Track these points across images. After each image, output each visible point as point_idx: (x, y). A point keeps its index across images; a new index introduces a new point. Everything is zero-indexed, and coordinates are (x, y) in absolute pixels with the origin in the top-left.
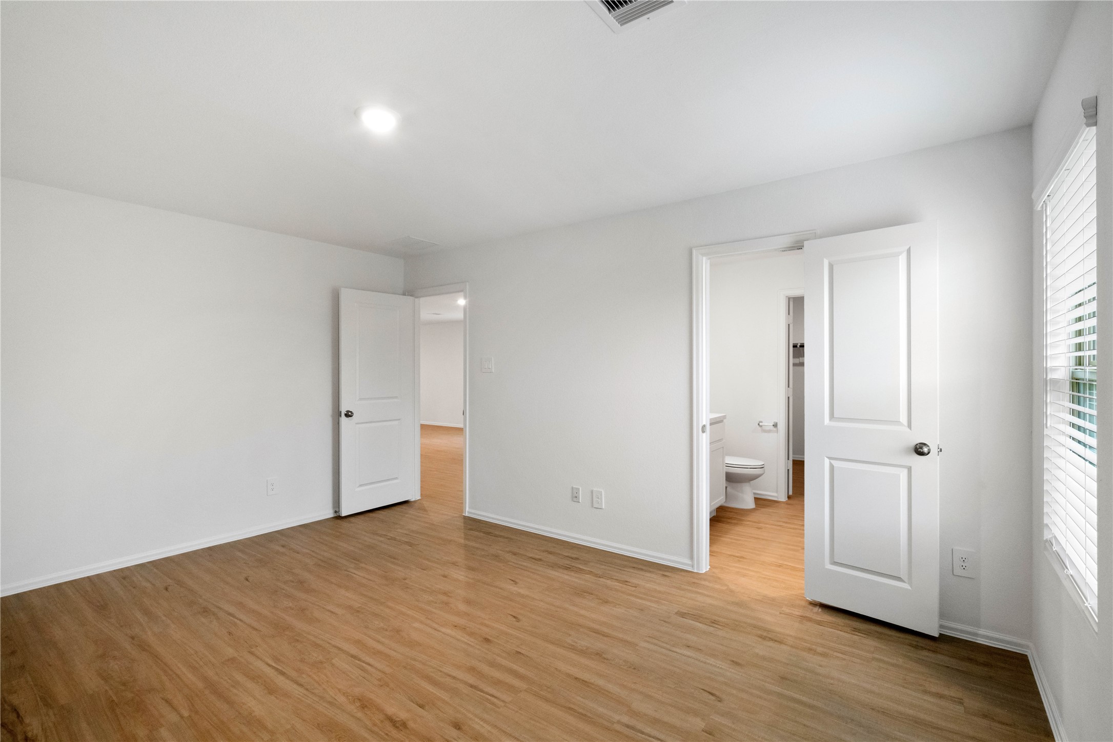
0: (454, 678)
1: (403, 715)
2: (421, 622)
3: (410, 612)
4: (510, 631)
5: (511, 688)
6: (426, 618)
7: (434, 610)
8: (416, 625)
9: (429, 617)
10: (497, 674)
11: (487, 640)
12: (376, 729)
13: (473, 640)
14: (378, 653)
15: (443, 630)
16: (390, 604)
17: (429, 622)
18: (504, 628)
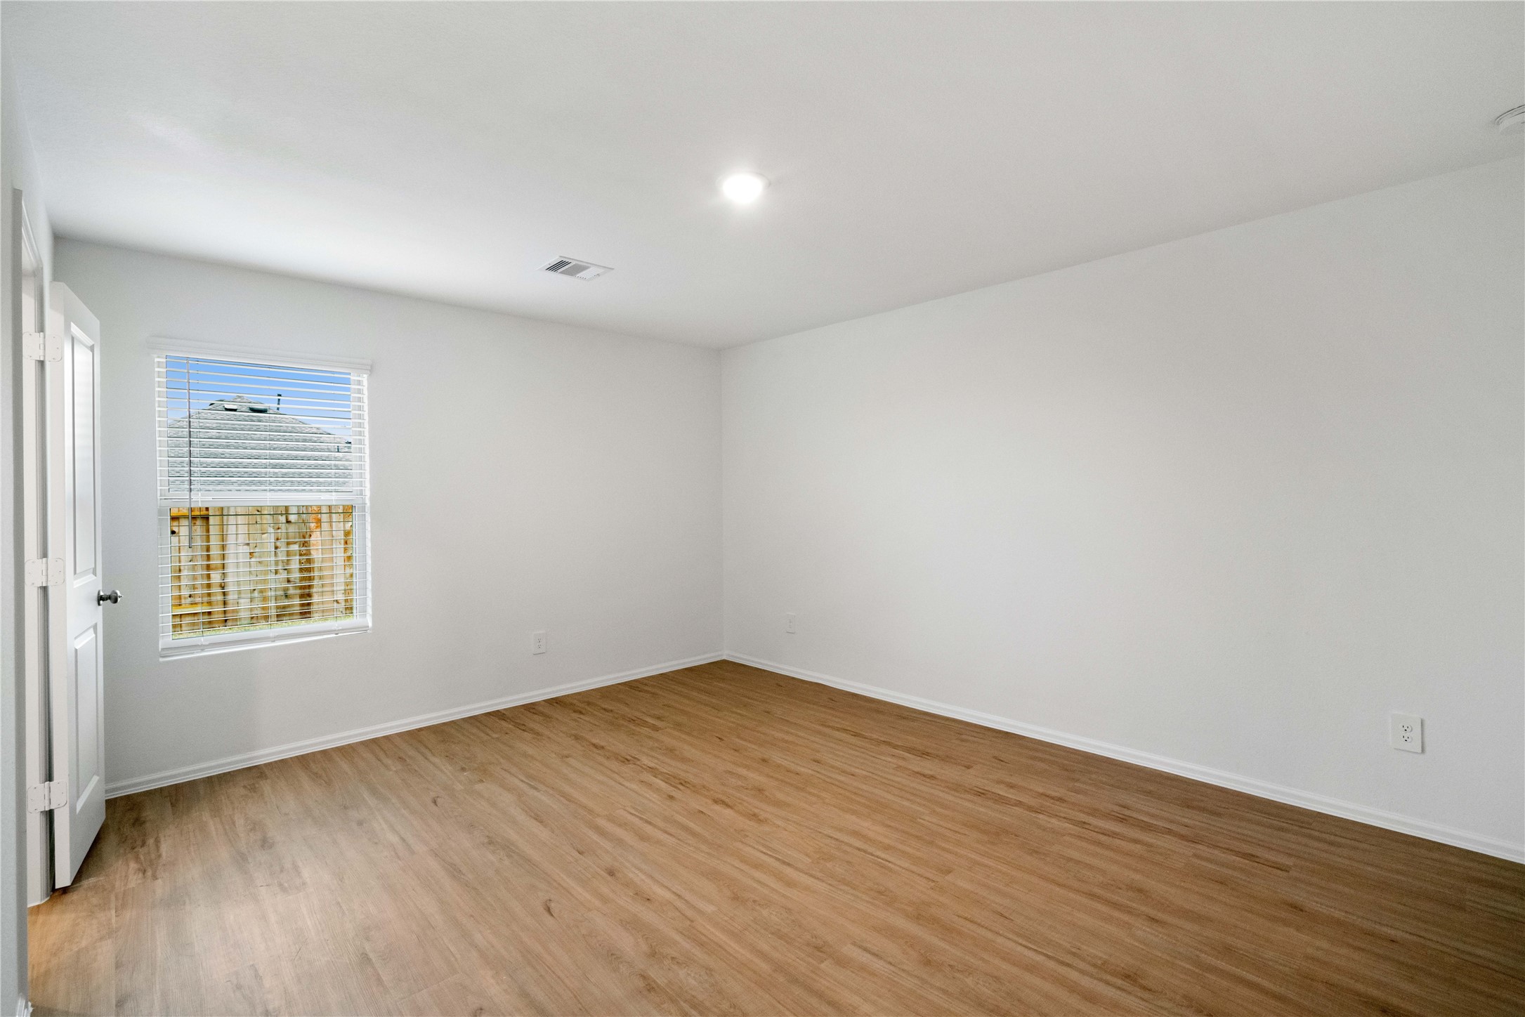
0: (666, 832)
1: (717, 808)
2: (700, 912)
3: (721, 937)
4: (570, 883)
5: (611, 819)
6: (692, 921)
7: (678, 938)
8: (710, 909)
9: (689, 922)
10: (620, 832)
11: (611, 873)
12: (739, 801)
13: (631, 875)
14: (757, 866)
15: (668, 895)
16: (764, 967)
17: (689, 913)
18: (578, 890)
